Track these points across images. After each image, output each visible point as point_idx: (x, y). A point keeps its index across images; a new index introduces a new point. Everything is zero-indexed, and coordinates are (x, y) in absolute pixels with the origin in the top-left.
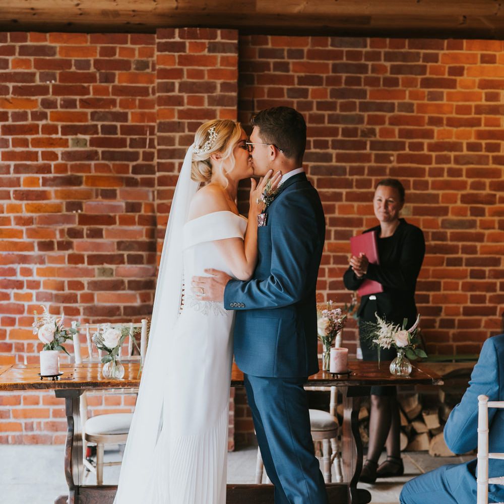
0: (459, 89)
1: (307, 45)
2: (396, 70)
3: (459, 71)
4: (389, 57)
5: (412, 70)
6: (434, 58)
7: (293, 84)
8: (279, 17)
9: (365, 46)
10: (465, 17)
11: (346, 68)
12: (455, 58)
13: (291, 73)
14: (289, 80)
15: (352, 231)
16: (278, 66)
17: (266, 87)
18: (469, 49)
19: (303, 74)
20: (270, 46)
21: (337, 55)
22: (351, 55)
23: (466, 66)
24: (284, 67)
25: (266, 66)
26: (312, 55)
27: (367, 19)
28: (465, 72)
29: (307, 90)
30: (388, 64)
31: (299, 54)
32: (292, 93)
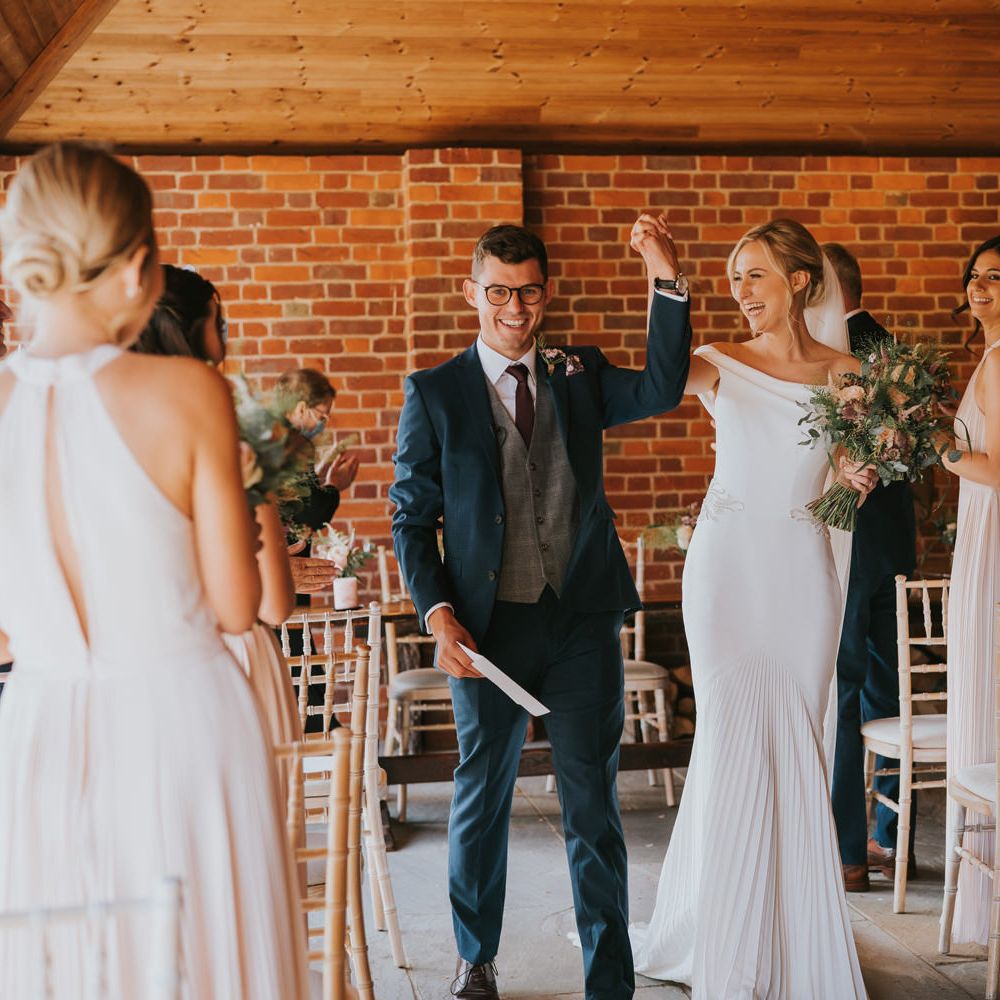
0: (824, 224)
1: (614, 166)
2: (737, 199)
3: (822, 199)
4: (727, 182)
5: (758, 199)
6: (788, 183)
7: (596, 221)
8: (573, 128)
9: (694, 167)
10: (827, 125)
11: (669, 198)
12: (817, 181)
13: (593, 207)
14: (590, 216)
15: (685, 425)
16: (574, 197)
17: (559, 227)
18: (835, 168)
19: (609, 208)
20: (562, 170)
21: (656, 181)
22: (675, 181)
23: (832, 192)
24: (583, 198)
25: (558, 198)
26: (621, 181)
27: (694, 129)
28: (832, 201)
29: (616, 229)
30: (726, 192)
31: (603, 180)
32: (596, 233)
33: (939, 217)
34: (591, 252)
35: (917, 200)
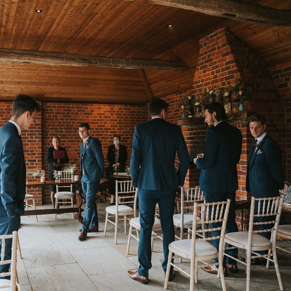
0: (93, 115)
1: (57, 105)
2: (78, 111)
3: (93, 111)
4: (76, 108)
5: (82, 111)
6: (87, 108)
7: (54, 114)
8: (50, 98)
9: (71, 105)
10: (93, 99)
11: (67, 110)
12: (92, 108)
13: (53, 111)
14: (53, 113)
15: (69, 150)
16: (50, 110)
17: (47, 115)
18: (95, 106)
19: (56, 112)
20: (48, 105)
21: (64, 107)
22: (67, 107)
23: (94, 110)
24: (52, 110)
25: (47, 110)
26: (58, 107)
27: (71, 99)
28: (94, 111)
29: (57, 115)
30: (76, 109)
31: (55, 107)
32: (54, 116)
33: (112, 115)
34: (53, 119)
35: (109, 112)
